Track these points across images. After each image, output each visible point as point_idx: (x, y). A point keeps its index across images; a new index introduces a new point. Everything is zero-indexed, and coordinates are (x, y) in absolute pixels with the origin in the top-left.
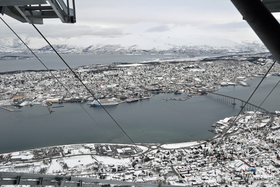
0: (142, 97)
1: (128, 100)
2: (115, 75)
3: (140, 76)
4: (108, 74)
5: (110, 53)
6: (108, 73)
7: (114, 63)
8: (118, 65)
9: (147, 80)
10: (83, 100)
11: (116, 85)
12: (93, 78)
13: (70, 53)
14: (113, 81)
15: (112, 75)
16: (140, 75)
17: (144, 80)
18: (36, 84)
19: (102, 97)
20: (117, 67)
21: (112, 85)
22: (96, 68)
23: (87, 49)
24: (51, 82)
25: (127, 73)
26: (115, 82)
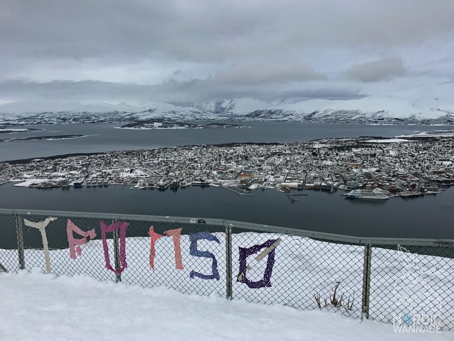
0: (425, 190)
1: (403, 194)
2: (371, 155)
3: (410, 158)
4: (360, 153)
5: (344, 122)
6: (360, 151)
7: (363, 137)
8: (368, 140)
9: (423, 164)
10: (332, 187)
11: (376, 169)
12: (338, 156)
13: (287, 120)
14: (370, 163)
15: (366, 155)
16: (411, 156)
17: (420, 165)
18: (262, 161)
19: (360, 185)
20: (370, 143)
21: (369, 170)
22: (338, 142)
23: (310, 116)
24: (281, 160)
25: (388, 152)
26: (372, 165)
